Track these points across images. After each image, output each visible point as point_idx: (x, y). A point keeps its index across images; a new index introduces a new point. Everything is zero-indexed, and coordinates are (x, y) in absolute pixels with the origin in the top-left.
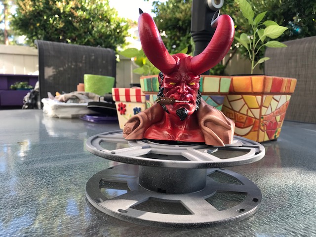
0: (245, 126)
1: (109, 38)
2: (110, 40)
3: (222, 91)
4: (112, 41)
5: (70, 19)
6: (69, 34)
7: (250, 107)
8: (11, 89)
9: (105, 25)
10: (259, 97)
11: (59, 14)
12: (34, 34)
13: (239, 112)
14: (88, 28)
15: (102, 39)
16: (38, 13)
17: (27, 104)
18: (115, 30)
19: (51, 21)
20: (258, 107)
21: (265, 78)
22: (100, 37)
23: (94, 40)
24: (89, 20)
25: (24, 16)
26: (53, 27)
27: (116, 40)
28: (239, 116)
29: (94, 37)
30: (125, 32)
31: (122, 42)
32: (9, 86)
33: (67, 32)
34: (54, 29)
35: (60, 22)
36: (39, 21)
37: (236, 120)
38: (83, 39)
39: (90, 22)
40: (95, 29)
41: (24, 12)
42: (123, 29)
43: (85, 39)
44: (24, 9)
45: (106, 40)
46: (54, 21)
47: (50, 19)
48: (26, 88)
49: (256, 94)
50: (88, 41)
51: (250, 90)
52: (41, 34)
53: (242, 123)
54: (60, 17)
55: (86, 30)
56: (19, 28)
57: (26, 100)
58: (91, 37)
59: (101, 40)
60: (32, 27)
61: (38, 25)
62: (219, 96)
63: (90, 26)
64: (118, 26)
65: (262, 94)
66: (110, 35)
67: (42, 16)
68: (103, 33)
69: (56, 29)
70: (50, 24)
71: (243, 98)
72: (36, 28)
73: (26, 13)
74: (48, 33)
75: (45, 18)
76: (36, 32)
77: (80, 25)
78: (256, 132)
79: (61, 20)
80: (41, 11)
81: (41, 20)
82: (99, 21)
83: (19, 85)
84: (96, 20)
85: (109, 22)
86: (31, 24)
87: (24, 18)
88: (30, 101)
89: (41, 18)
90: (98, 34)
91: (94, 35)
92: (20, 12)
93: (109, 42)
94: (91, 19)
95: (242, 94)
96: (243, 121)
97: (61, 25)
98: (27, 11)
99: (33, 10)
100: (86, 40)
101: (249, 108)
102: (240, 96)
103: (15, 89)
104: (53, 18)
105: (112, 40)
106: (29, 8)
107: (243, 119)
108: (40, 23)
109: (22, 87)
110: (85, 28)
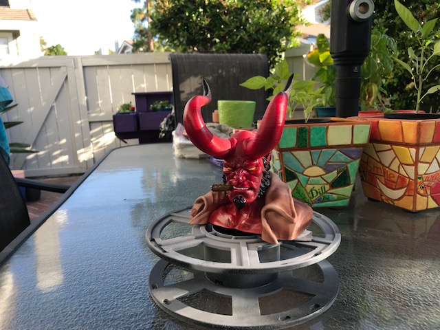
0: (397, 187)
1: (269, 31)
2: (270, 33)
3: (355, 142)
4: (274, 35)
5: (218, 11)
6: (217, 33)
7: (402, 162)
8: (150, 111)
9: (264, 13)
10: (413, 150)
11: (204, 7)
12: (175, 36)
13: (388, 167)
14: (241, 20)
15: (260, 34)
16: (179, 9)
17: (163, 132)
18: (278, 17)
19: (194, 18)
20: (412, 163)
21: (419, 124)
22: (257, 31)
23: (248, 36)
24: (242, 9)
25: (163, 16)
26: (197, 25)
27: (279, 32)
28: (389, 173)
29: (249, 32)
30: (293, 19)
31: (288, 34)
32: (148, 106)
33: (214, 29)
34: (198, 27)
35: (205, 17)
36: (181, 19)
37: (386, 178)
38: (235, 37)
39: (244, 12)
40: (250, 21)
41: (162, 11)
42: (289, 15)
43: (237, 36)
44: (163, 7)
45: (265, 34)
46: (197, 18)
47: (193, 15)
48: (167, 108)
49: (408, 145)
50: (241, 38)
51: (400, 140)
52: (183, 37)
53: (393, 182)
54: (205, 11)
55: (238, 24)
56: (159, 32)
57: (163, 127)
58: (244, 32)
59: (259, 36)
60: (173, 28)
61: (179, 24)
62: (354, 149)
63: (244, 18)
64: (283, 12)
65: (417, 146)
66: (271, 27)
67: (184, 12)
68: (262, 25)
69: (201, 28)
70: (193, 22)
71: (392, 149)
72: (177, 29)
73: (165, 11)
74: (191, 34)
75: (187, 14)
76: (177, 35)
77: (230, 17)
78: (412, 198)
79: (207, 14)
80: (183, 6)
81: (183, 18)
82: (255, 8)
83: (158, 105)
84: (252, 8)
85: (270, 8)
86: (172, 25)
87: (163, 18)
88: (167, 128)
89: (183, 15)
90: (254, 28)
91: (248, 30)
92: (158, 11)
93: (270, 36)
94: (245, 7)
95: (392, 143)
96: (395, 179)
97: (206, 22)
98: (166, 9)
99: (173, 7)
100: (239, 37)
101: (401, 164)
102: (389, 147)
103: (155, 110)
104: (197, 13)
105: (273, 32)
106: (168, 5)
107: (394, 177)
108: (182, 22)
109: (163, 107)
110: (237, 22)
